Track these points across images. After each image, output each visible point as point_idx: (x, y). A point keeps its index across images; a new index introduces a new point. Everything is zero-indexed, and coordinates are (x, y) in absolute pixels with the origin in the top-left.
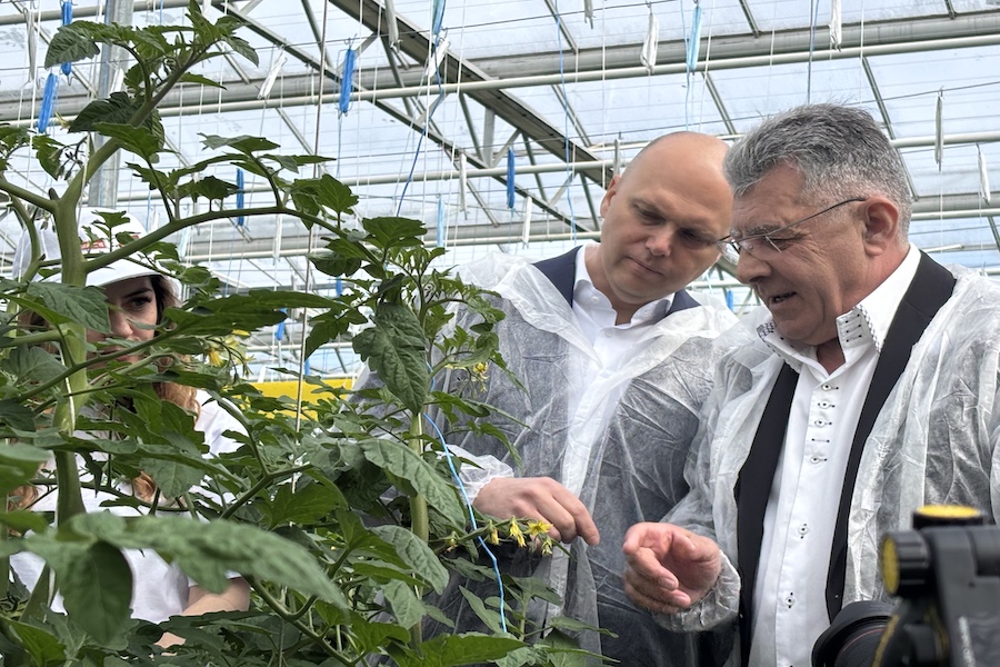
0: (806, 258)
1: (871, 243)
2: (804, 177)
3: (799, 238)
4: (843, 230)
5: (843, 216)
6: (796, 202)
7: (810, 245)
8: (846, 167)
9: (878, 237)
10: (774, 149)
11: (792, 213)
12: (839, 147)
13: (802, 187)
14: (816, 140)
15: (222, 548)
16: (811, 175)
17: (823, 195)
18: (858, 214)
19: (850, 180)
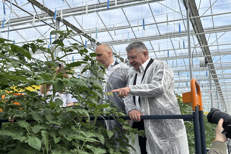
0: (137, 59)
1: (145, 57)
2: (136, 49)
3: (136, 57)
4: (141, 55)
5: (141, 54)
6: (135, 53)
7: (138, 58)
8: (141, 48)
9: (146, 56)
10: (132, 46)
11: (135, 54)
12: (139, 45)
13: (136, 51)
14: (137, 45)
15: (74, 81)
16: (137, 49)
17: (138, 51)
18: (143, 53)
19: (141, 49)
